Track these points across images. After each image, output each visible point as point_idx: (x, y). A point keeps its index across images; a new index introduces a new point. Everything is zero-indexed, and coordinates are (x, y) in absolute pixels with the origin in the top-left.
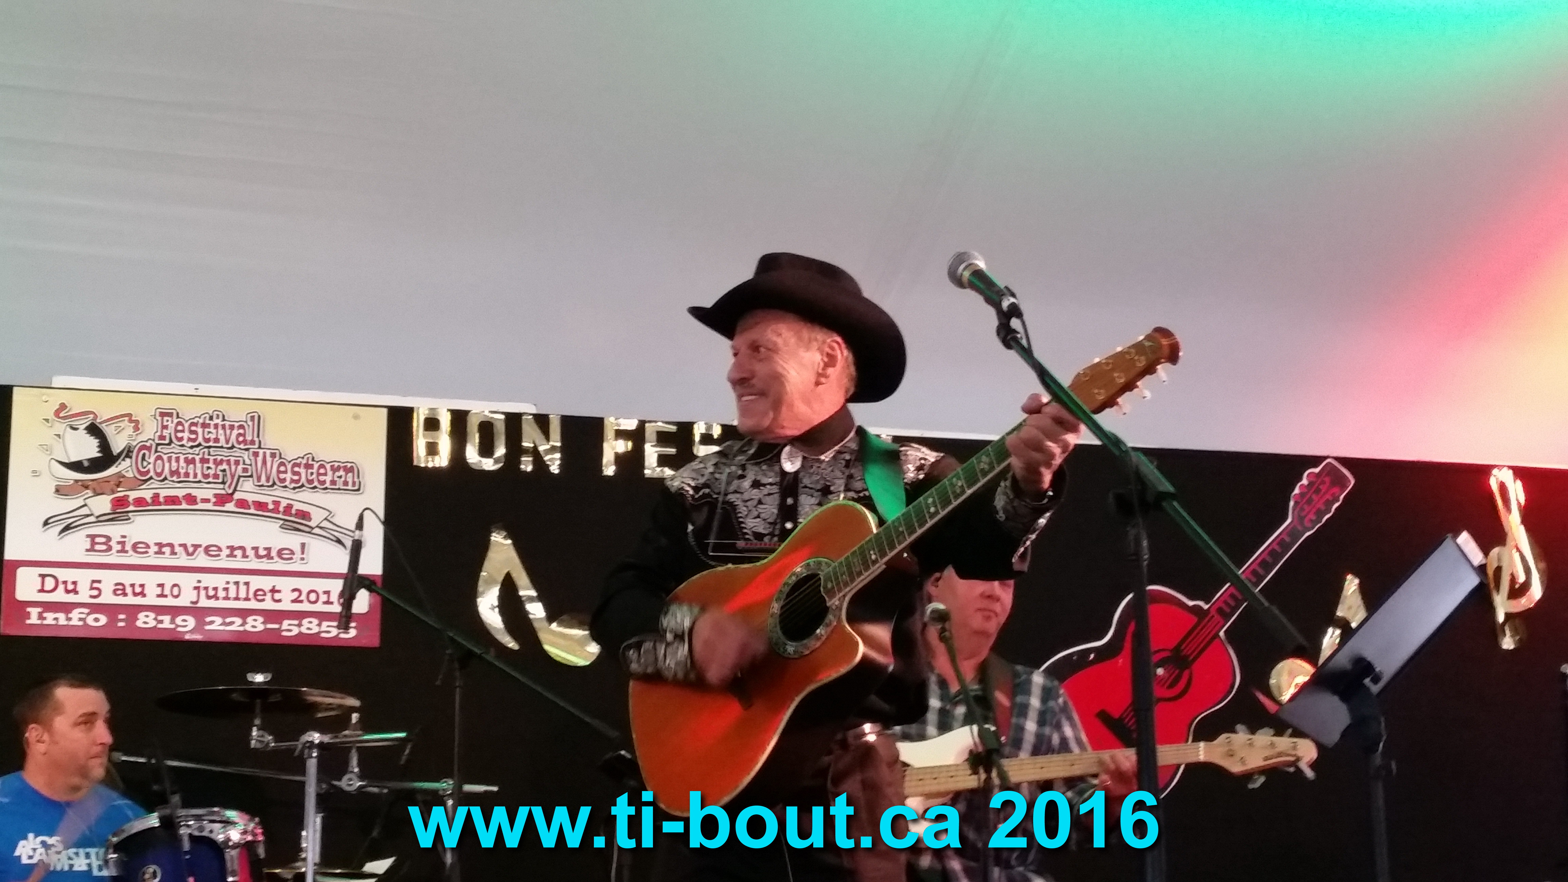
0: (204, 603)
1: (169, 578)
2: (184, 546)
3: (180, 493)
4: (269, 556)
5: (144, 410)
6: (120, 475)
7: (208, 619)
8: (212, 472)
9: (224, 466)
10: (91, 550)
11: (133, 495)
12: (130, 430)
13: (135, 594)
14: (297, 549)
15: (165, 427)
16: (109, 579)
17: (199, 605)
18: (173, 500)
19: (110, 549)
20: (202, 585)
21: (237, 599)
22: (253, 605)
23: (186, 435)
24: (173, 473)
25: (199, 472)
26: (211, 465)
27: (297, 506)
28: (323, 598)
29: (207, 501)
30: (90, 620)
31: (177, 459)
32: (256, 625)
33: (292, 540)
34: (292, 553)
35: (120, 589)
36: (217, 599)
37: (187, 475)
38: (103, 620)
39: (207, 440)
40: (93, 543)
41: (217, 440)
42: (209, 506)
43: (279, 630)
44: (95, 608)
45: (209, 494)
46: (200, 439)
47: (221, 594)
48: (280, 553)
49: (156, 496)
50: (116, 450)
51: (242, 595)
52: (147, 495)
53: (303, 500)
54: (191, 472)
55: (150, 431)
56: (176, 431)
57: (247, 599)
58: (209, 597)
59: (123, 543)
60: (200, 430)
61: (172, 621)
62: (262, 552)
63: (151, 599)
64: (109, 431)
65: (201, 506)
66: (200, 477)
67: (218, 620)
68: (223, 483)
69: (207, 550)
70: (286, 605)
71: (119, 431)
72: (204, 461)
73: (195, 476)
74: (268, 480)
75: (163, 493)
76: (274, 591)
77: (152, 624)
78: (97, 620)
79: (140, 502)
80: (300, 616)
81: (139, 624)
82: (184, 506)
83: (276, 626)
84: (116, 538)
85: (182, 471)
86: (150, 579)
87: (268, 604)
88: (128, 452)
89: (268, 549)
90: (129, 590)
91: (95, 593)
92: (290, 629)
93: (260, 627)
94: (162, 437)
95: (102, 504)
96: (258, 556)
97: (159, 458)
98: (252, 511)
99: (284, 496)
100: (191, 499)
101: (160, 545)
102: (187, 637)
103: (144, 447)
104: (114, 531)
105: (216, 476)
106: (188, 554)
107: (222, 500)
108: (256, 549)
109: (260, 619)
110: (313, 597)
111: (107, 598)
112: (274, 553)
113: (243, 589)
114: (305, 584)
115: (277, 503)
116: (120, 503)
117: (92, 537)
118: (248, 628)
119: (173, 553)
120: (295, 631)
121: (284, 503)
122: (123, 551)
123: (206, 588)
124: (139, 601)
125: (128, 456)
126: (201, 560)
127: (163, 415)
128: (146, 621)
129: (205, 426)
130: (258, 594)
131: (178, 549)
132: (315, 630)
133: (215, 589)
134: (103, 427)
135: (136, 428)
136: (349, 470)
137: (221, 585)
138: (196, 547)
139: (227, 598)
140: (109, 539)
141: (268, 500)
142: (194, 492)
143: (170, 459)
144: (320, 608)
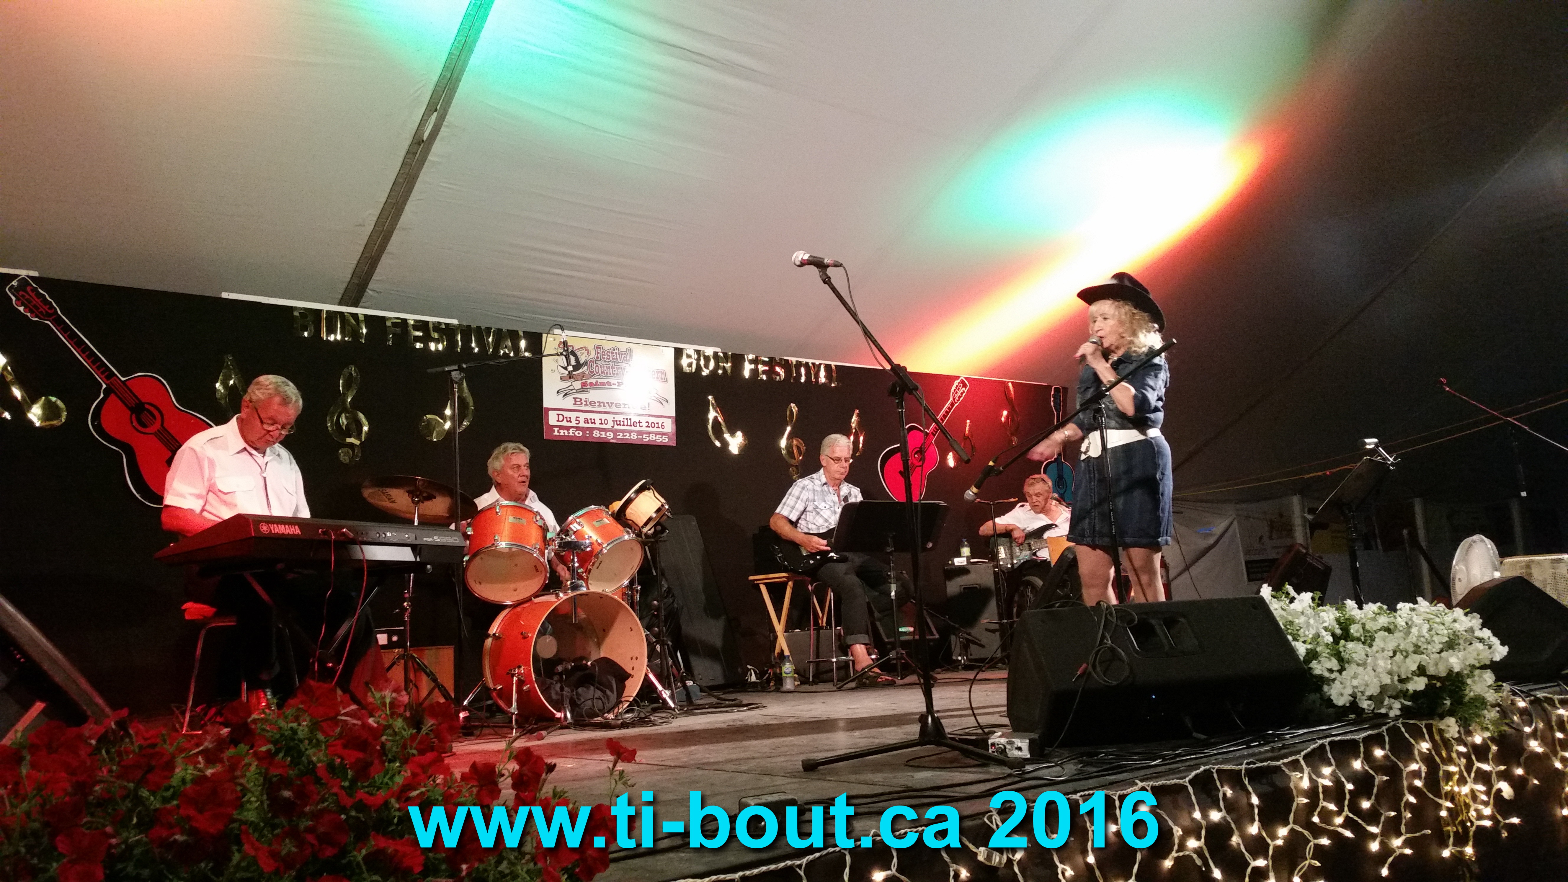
0: (616, 427)
1: (604, 416)
2: (608, 403)
3: (605, 381)
5: (591, 346)
6: (583, 373)
7: (618, 434)
10: (575, 404)
11: (589, 381)
12: (586, 354)
13: (592, 423)
15: (598, 353)
16: (583, 416)
17: (614, 428)
18: (603, 384)
19: (582, 404)
20: (615, 419)
21: (627, 425)
22: (633, 428)
23: (606, 356)
24: (602, 373)
25: (611, 372)
26: (615, 369)
28: (656, 425)
29: (614, 384)
30: (577, 434)
31: (603, 367)
32: (634, 436)
35: (586, 421)
36: (620, 425)
37: (607, 373)
38: (581, 433)
39: (613, 359)
40: (576, 401)
41: (617, 359)
42: (616, 387)
43: (642, 438)
44: (578, 428)
46: (611, 359)
47: (622, 423)
49: (597, 382)
50: (581, 362)
51: (629, 424)
52: (594, 381)
54: (609, 372)
55: (593, 354)
56: (602, 355)
57: (631, 426)
58: (618, 425)
59: (586, 402)
60: (610, 355)
61: (605, 435)
63: (597, 425)
64: (578, 353)
66: (611, 374)
67: (621, 434)
70: (644, 429)
71: (582, 354)
72: (612, 368)
75: (600, 381)
76: (639, 422)
77: (598, 435)
78: (579, 433)
79: (591, 384)
80: (649, 433)
81: (594, 435)
82: (607, 386)
84: (584, 399)
85: (605, 372)
86: (597, 417)
87: (638, 428)
88: (585, 363)
90: (589, 421)
91: (578, 422)
92: (646, 439)
93: (636, 437)
94: (597, 357)
95: (577, 385)
97: (597, 366)
100: (608, 384)
101: (599, 402)
102: (611, 441)
103: (591, 361)
104: (583, 396)
105: (617, 374)
106: (610, 406)
109: (636, 434)
110: (653, 425)
111: (582, 424)
113: (629, 421)
114: (650, 420)
116: (584, 384)
117: (575, 399)
118: (632, 437)
119: (604, 406)
122: (586, 405)
123: (616, 421)
124: (593, 426)
125: (586, 365)
126: (614, 409)
127: (597, 348)
128: (596, 434)
129: (612, 353)
130: (634, 424)
131: (606, 404)
132: (654, 439)
133: (620, 421)
134: (576, 352)
135: (588, 353)
136: (664, 373)
137: (622, 420)
139: (624, 425)
140: (581, 399)
142: (610, 381)
143: (600, 366)
144: (655, 429)
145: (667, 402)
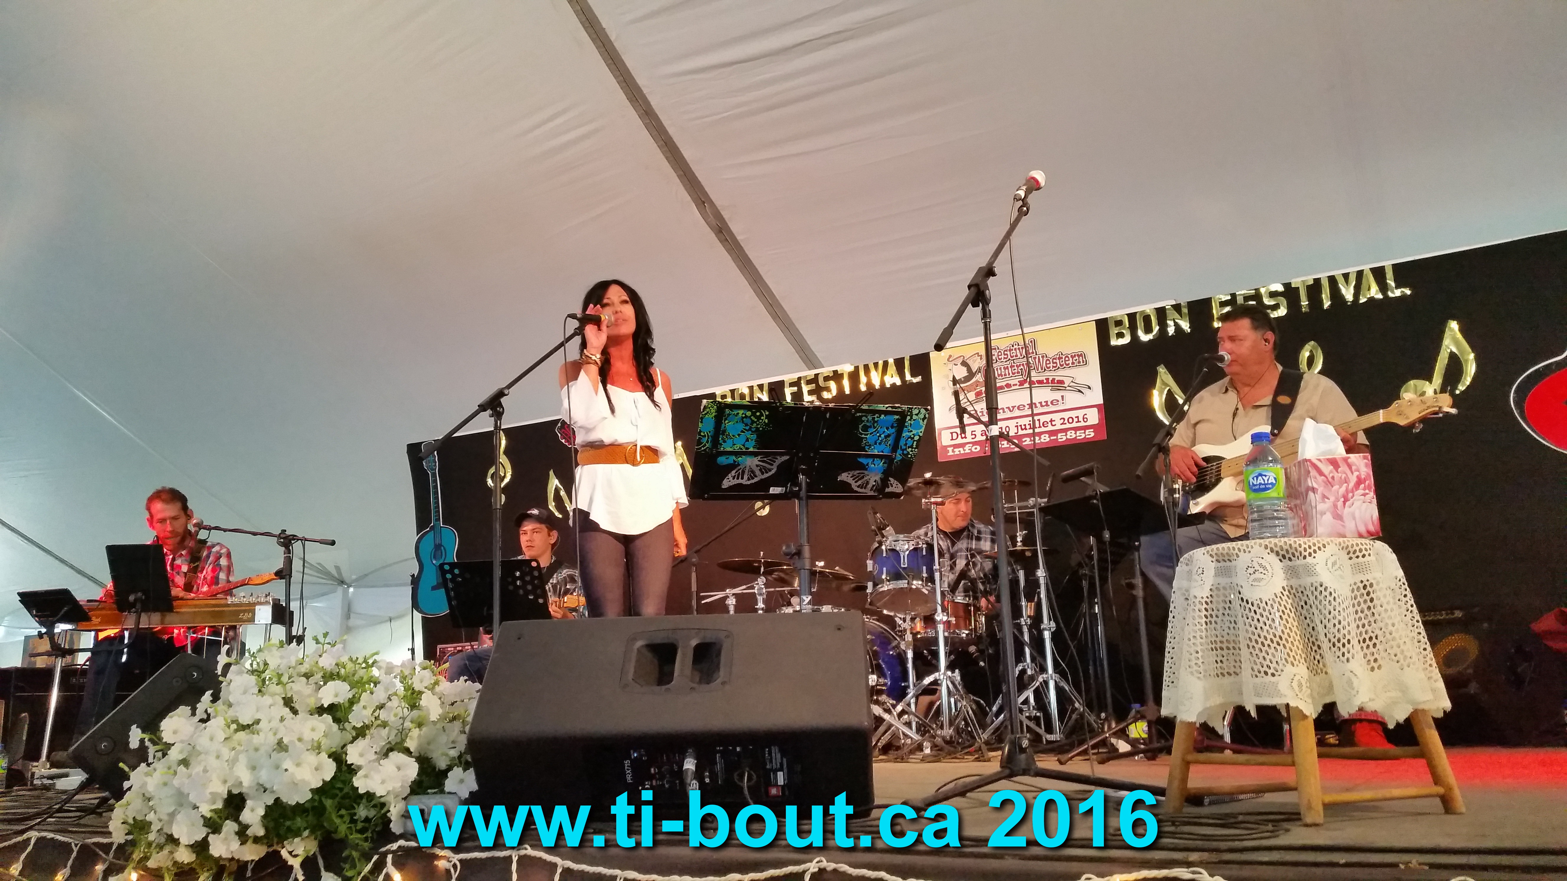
0: (1021, 432)
2: (1008, 408)
3: (1004, 384)
4: (1047, 405)
6: (977, 381)
7: (1024, 440)
8: (1016, 371)
9: (1022, 367)
12: (978, 360)
14: (1060, 399)
16: (979, 429)
17: (1019, 434)
18: (1001, 388)
20: (1019, 424)
21: (1035, 428)
22: (1043, 429)
23: (1003, 356)
25: (1010, 372)
26: (1016, 368)
27: (1057, 378)
28: (1076, 420)
29: (1016, 385)
30: (973, 450)
31: (1000, 368)
32: (1046, 439)
33: (1057, 395)
34: (1058, 401)
36: (1026, 429)
37: (1005, 375)
38: (979, 448)
39: (1012, 357)
41: (1016, 356)
42: (1017, 387)
43: (1057, 439)
44: (975, 443)
45: (1016, 382)
46: (1009, 357)
47: (1028, 427)
48: (1052, 403)
50: (974, 371)
51: (1038, 425)
53: (1059, 375)
54: (1007, 373)
56: (998, 356)
57: (1040, 427)
58: (1022, 429)
60: (1008, 353)
62: (1044, 404)
64: (970, 362)
65: (1013, 388)
66: (1011, 374)
67: (1028, 439)
68: (1022, 375)
69: (1018, 408)
70: (1058, 427)
71: (974, 361)
72: (1012, 367)
73: (1009, 374)
74: (1042, 369)
76: (1051, 421)
78: (976, 449)
80: (1065, 431)
82: (1006, 389)
83: (1055, 437)
85: (1003, 374)
87: (1050, 428)
89: (1046, 402)
91: (974, 436)
92: (1062, 438)
93: (1048, 440)
95: (972, 396)
96: (1042, 406)
98: (1037, 385)
99: (1050, 375)
100: (1008, 386)
104: (978, 407)
105: (1018, 372)
106: (1010, 411)
107: (1022, 383)
108: (1041, 403)
109: (1047, 435)
110: (1071, 420)
111: (979, 438)
112: (1049, 403)
113: (1037, 423)
114: (1066, 415)
115: (1047, 379)
116: (979, 394)
118: (1042, 440)
119: (1004, 412)
120: (1064, 438)
121: (1051, 378)
123: (1021, 426)
125: (979, 371)
126: (1017, 413)
129: (1010, 350)
130: (1045, 424)
131: (1006, 410)
132: (1074, 436)
133: (1025, 425)
134: (968, 361)
135: (981, 358)
136: (1078, 355)
137: (1027, 423)
138: (1013, 407)
139: (1030, 429)
141: (1044, 378)
142: (1009, 382)
143: (997, 369)
144: (1075, 425)
145: (1089, 388)
